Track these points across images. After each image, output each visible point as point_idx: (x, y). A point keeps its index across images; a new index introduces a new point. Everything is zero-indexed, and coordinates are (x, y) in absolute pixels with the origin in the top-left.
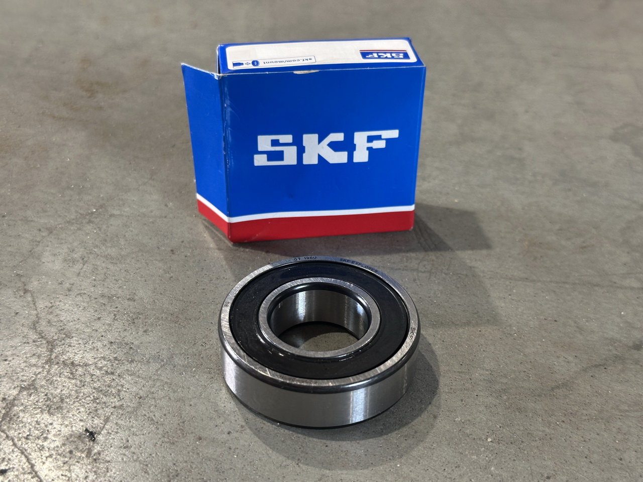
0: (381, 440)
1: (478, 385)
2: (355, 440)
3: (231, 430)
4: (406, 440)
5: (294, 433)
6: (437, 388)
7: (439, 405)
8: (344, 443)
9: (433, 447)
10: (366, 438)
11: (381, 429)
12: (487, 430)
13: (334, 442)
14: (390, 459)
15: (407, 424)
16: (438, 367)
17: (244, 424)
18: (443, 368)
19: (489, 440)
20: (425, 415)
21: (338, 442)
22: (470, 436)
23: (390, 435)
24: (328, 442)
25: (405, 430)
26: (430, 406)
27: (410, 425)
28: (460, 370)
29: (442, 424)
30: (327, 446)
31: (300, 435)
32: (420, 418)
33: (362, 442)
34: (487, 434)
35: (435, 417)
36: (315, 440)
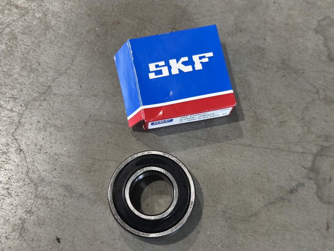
0: (176, 244)
1: (219, 214)
2: (165, 245)
3: (115, 238)
4: (185, 245)
5: (140, 241)
6: (201, 216)
7: (201, 225)
8: (160, 246)
9: (196, 249)
10: (169, 244)
11: (176, 239)
12: (219, 240)
15: (187, 236)
17: (120, 235)
18: (205, 203)
19: (219, 246)
20: (194, 232)
21: (158, 246)
22: (212, 243)
23: (179, 242)
24: (154, 246)
25: (186, 240)
26: (197, 226)
27: (188, 237)
28: (212, 205)
29: (201, 236)
30: (153, 248)
31: (143, 242)
32: (192, 233)
33: (167, 246)
34: (219, 242)
35: (199, 232)
36: (149, 244)
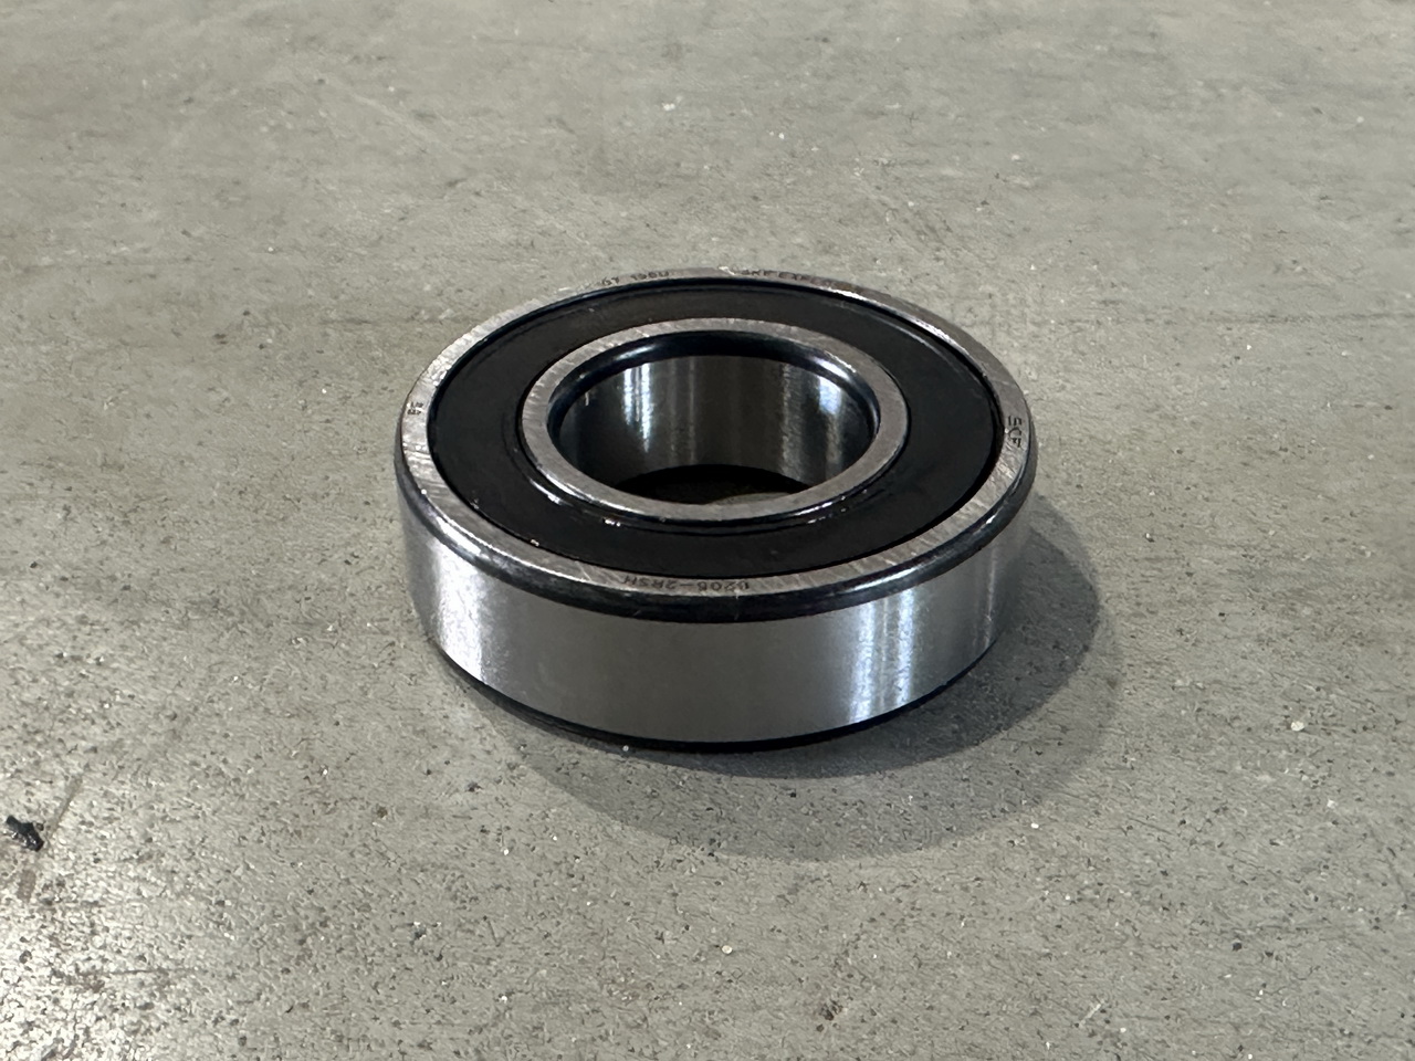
0: (964, 760)
1: (1218, 586)
2: (877, 769)
3: (476, 781)
4: (1039, 754)
5: (680, 770)
6: (1095, 607)
7: (1114, 650)
8: (848, 781)
9: (1128, 765)
10: (910, 761)
11: (954, 732)
12: (1281, 702)
13: (814, 781)
14: (1003, 811)
15: (1029, 710)
16: (1083, 552)
17: (514, 759)
18: (1098, 555)
19: (1297, 726)
20: (1078, 683)
21: (826, 781)
22: (1236, 724)
23: (984, 744)
24: (795, 784)
25: (1028, 727)
26: (1088, 656)
27: (1041, 712)
28: (1153, 555)
29: (1138, 699)
30: (793, 795)
31: (700, 774)
32: (1065, 690)
33: (901, 774)
34: (1286, 712)
35: (1112, 683)
36: (752, 781)
